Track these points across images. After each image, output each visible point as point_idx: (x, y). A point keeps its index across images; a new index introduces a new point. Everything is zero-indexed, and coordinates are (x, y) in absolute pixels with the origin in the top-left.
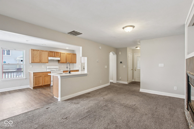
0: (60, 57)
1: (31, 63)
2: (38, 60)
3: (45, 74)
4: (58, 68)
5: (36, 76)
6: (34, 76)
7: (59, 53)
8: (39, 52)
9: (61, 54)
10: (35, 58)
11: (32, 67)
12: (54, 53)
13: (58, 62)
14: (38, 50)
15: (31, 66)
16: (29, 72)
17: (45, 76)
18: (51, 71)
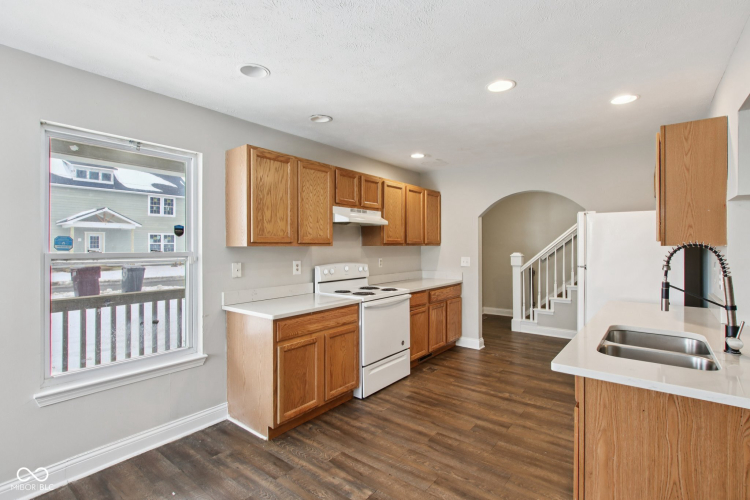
0: (382, 209)
1: (250, 243)
2: (281, 227)
3: (332, 323)
4: (367, 274)
5: (287, 345)
6: (276, 343)
7: (380, 185)
8: (289, 167)
9: (386, 188)
10: (268, 214)
11: (239, 274)
12: (356, 181)
13: (361, 238)
14: (283, 156)
15: (235, 269)
16: (228, 313)
17: (333, 337)
18: (362, 298)
